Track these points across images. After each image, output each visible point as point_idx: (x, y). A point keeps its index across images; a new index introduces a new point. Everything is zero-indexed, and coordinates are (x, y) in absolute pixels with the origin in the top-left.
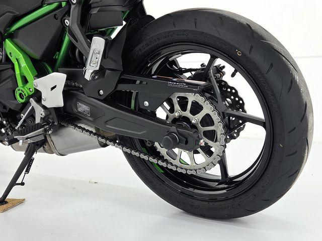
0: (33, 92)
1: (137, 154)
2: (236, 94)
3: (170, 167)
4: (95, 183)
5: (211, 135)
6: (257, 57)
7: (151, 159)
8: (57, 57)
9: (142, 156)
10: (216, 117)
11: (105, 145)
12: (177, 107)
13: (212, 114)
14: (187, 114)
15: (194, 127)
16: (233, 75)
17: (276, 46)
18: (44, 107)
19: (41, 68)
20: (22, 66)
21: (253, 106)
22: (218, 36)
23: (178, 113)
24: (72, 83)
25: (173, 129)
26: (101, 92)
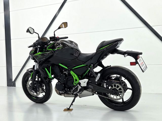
0: (78, 83)
1: (101, 96)
2: (125, 83)
3: (109, 98)
4: (86, 105)
5: (121, 92)
6: (130, 77)
7: (105, 97)
8: (84, 75)
9: (103, 96)
10: (122, 89)
11: (93, 95)
12: (113, 86)
13: (121, 88)
14: (116, 88)
15: (117, 90)
16: (125, 79)
17: (134, 75)
18: (81, 86)
19: (81, 78)
20: (75, 77)
21: (129, 86)
23: (114, 87)
24: (90, 81)
25: (114, 91)
26: (96, 83)
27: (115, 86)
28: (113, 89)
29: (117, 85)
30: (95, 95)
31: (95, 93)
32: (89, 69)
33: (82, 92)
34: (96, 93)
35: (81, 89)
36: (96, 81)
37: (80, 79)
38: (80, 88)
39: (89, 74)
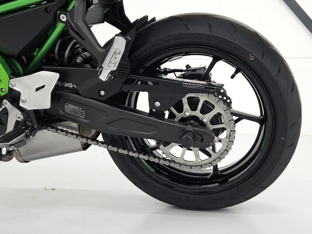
0: (7, 92)
1: (125, 152)
4: (53, 189)
6: (267, 63)
8: (35, 54)
9: (131, 154)
10: (228, 116)
11: (86, 147)
12: (186, 107)
14: (197, 113)
15: (203, 125)
18: (22, 110)
22: (233, 41)
23: (187, 112)
24: (66, 85)
25: (189, 128)
26: (102, 93)
27: (193, 104)
28: (184, 120)
29: (203, 98)
30: (93, 148)
31: (94, 139)
32: (63, 18)
33: (27, 136)
34: (100, 138)
35: (24, 121)
36: (104, 77)
37: (15, 74)
38: (14, 116)
39: (62, 54)
